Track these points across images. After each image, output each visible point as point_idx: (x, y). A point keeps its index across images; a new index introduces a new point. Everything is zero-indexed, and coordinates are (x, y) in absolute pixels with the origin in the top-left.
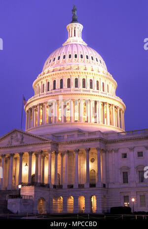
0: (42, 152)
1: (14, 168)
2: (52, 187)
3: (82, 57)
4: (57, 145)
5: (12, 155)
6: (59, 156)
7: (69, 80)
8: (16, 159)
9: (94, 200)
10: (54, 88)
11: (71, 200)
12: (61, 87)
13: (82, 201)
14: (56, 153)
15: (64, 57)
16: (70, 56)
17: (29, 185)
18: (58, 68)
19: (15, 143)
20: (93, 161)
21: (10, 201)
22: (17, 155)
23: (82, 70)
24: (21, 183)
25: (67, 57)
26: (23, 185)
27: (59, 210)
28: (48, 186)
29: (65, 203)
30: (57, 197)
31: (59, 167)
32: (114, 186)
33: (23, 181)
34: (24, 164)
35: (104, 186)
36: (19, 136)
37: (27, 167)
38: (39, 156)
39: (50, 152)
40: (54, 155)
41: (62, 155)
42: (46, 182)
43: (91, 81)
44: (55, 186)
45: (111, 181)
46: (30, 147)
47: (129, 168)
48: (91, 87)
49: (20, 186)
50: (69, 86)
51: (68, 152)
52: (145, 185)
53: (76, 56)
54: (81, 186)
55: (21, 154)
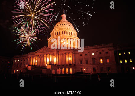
0: (53, 54)
1: (44, 60)
2: (57, 65)
3: (66, 25)
4: (59, 52)
5: (44, 55)
6: (59, 55)
7: (62, 32)
8: (45, 56)
9: (71, 70)
10: (58, 34)
11: (63, 70)
12: (60, 34)
13: (67, 70)
14: (58, 54)
15: (61, 25)
16: (63, 24)
17: (49, 65)
18: (59, 28)
19: (45, 51)
20: (70, 57)
21: (43, 70)
22: (45, 55)
23: (66, 29)
24: (46, 64)
25: (62, 24)
26: (47, 65)
27: (59, 73)
28: (56, 65)
29: (61, 70)
30: (59, 68)
31: (59, 59)
32: (77, 65)
33: (47, 63)
34: (48, 58)
35: (74, 65)
36: (46, 49)
37: (49, 59)
38: (53, 55)
39: (56, 54)
40: (57, 55)
41: (60, 55)
42: (55, 64)
43: (69, 32)
44: (58, 65)
45: (77, 63)
46: (50, 53)
47: (82, 59)
48: (69, 34)
49: (46, 65)
50: (62, 34)
51: (62, 54)
52: (88, 64)
53: (64, 24)
54: (67, 65)
55: (47, 55)
